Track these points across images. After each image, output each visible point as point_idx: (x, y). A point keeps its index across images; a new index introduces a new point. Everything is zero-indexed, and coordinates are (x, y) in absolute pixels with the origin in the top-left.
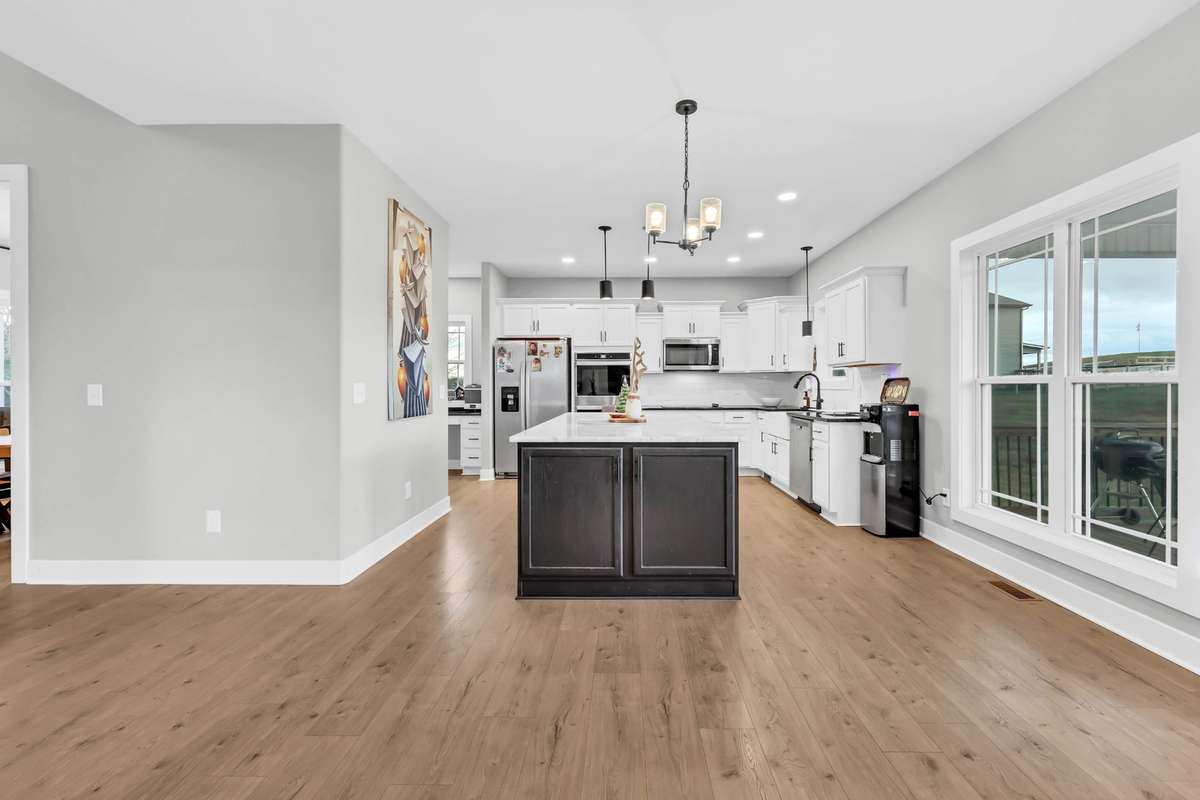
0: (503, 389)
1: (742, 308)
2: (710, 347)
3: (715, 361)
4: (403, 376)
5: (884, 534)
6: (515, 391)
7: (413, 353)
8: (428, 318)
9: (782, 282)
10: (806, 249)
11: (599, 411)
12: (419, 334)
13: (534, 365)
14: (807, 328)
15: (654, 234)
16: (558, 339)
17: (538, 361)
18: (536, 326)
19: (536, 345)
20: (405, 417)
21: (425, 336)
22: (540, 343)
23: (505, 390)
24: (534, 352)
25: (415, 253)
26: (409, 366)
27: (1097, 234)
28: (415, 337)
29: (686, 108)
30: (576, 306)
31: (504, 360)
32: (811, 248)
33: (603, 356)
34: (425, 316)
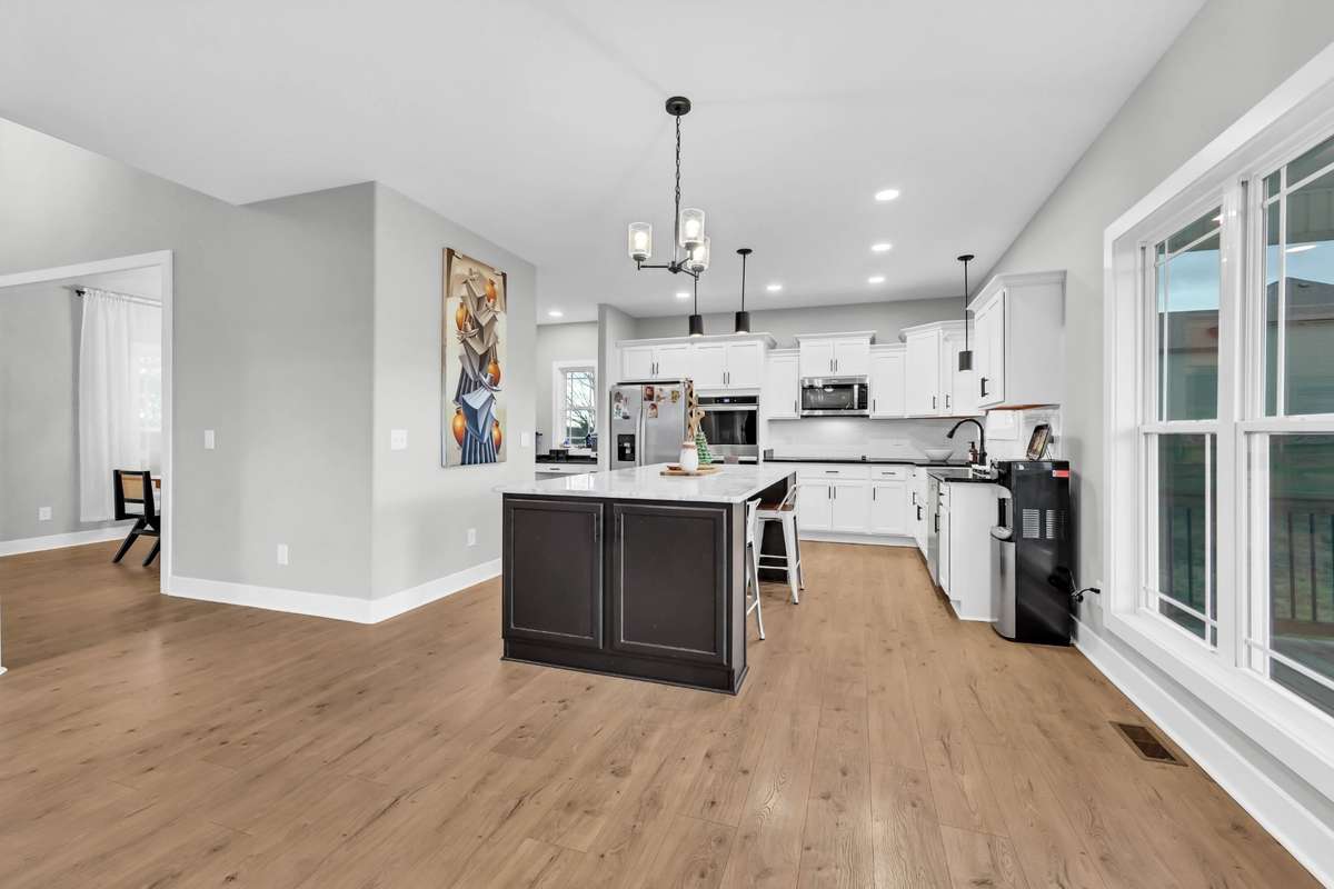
0: (620, 436)
1: (903, 340)
2: (856, 387)
3: (863, 404)
4: (460, 423)
5: (1014, 637)
6: (632, 438)
7: (476, 400)
8: (499, 365)
9: (955, 303)
10: (965, 258)
11: (722, 462)
12: (486, 380)
13: (649, 411)
14: (966, 361)
15: (638, 258)
16: (678, 382)
17: (654, 406)
18: (655, 369)
19: (652, 390)
20: (463, 463)
21: (495, 381)
22: (656, 387)
23: (621, 438)
24: (650, 397)
25: (480, 300)
26: (471, 414)
27: (1285, 190)
28: (478, 384)
29: (678, 107)
30: (698, 345)
31: (621, 405)
32: (972, 257)
33: (726, 401)
34: (496, 362)
